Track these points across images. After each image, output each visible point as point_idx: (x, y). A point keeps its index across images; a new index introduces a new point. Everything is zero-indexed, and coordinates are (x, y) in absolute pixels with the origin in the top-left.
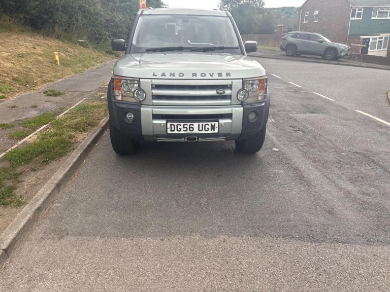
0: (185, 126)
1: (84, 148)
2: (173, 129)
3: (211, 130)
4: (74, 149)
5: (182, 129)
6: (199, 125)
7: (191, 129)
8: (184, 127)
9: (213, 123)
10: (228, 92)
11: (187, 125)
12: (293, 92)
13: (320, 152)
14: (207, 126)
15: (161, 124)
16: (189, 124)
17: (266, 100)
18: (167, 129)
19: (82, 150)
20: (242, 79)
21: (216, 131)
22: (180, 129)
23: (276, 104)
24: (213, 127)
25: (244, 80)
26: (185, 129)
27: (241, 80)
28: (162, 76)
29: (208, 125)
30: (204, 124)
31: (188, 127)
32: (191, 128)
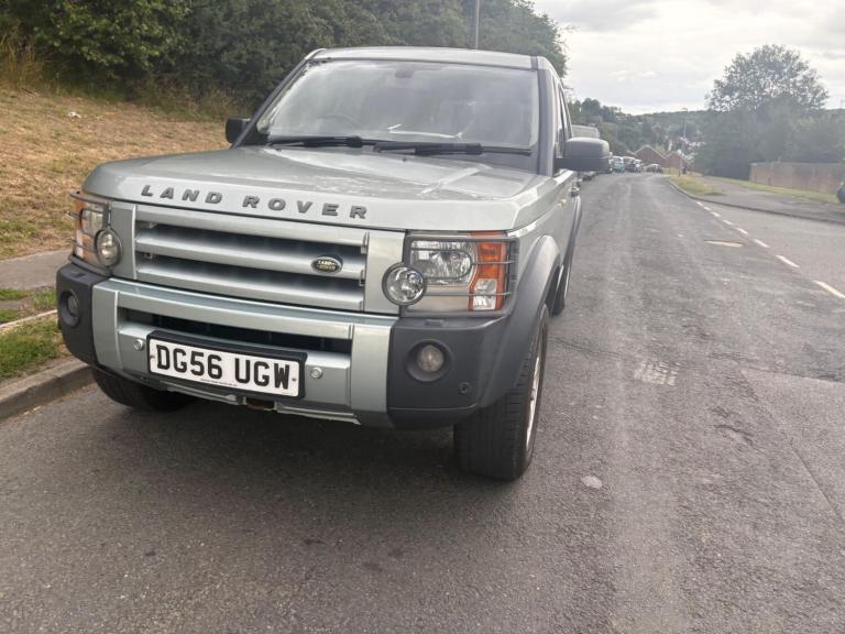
0: (197, 358)
1: (59, 375)
2: (164, 363)
3: (277, 386)
4: (33, 373)
5: (190, 367)
6: (237, 361)
7: (215, 372)
8: (193, 362)
9: (282, 364)
10: (350, 269)
11: (201, 355)
12: (805, 308)
13: (755, 526)
14: (262, 371)
15: (135, 340)
16: (207, 352)
17: (505, 311)
18: (149, 357)
19: (49, 378)
20: (407, 232)
21: (293, 390)
22: (184, 364)
23: (720, 334)
24: (282, 378)
25: (412, 235)
26: (197, 368)
27: (402, 235)
28: (163, 196)
29: (267, 366)
30: (254, 360)
31: (204, 361)
32: (214, 369)
